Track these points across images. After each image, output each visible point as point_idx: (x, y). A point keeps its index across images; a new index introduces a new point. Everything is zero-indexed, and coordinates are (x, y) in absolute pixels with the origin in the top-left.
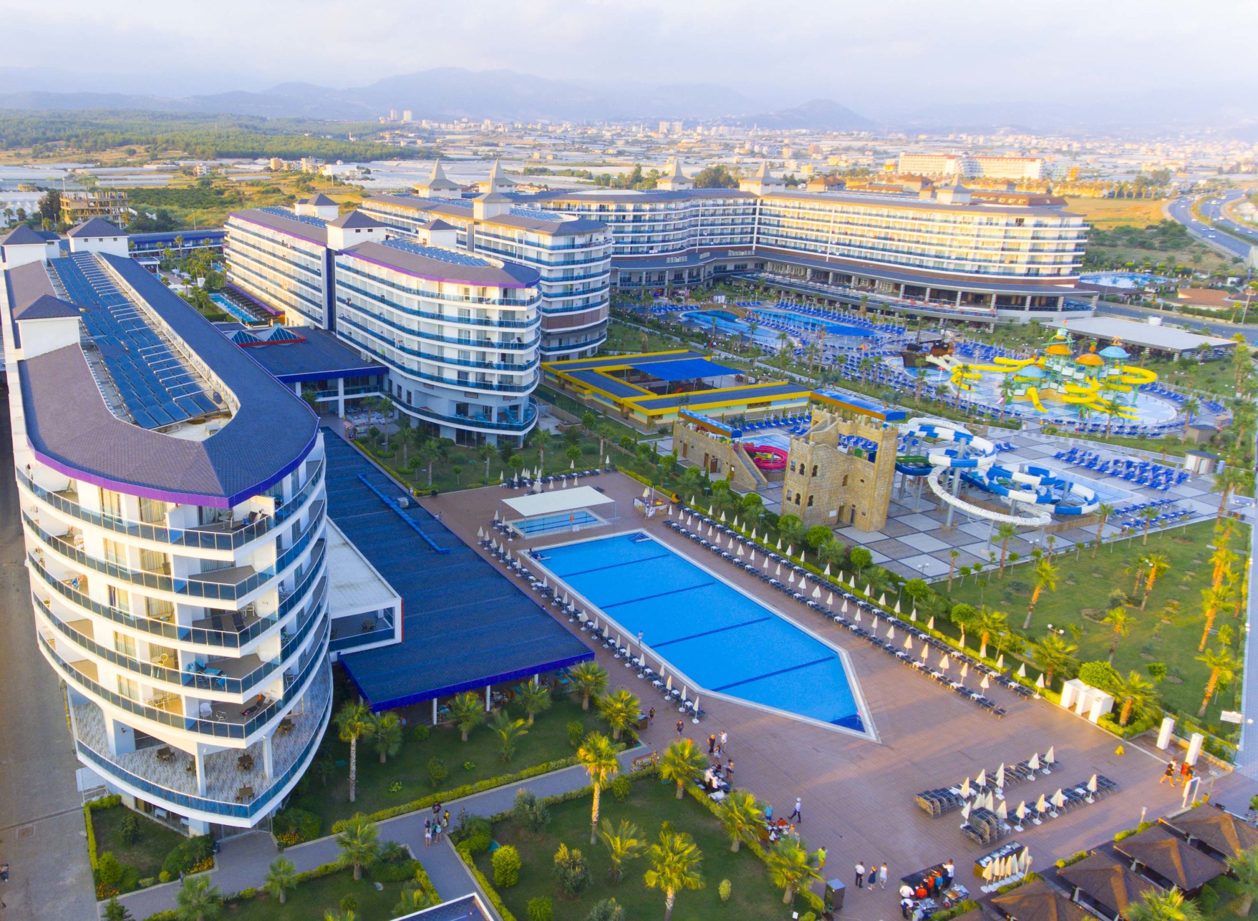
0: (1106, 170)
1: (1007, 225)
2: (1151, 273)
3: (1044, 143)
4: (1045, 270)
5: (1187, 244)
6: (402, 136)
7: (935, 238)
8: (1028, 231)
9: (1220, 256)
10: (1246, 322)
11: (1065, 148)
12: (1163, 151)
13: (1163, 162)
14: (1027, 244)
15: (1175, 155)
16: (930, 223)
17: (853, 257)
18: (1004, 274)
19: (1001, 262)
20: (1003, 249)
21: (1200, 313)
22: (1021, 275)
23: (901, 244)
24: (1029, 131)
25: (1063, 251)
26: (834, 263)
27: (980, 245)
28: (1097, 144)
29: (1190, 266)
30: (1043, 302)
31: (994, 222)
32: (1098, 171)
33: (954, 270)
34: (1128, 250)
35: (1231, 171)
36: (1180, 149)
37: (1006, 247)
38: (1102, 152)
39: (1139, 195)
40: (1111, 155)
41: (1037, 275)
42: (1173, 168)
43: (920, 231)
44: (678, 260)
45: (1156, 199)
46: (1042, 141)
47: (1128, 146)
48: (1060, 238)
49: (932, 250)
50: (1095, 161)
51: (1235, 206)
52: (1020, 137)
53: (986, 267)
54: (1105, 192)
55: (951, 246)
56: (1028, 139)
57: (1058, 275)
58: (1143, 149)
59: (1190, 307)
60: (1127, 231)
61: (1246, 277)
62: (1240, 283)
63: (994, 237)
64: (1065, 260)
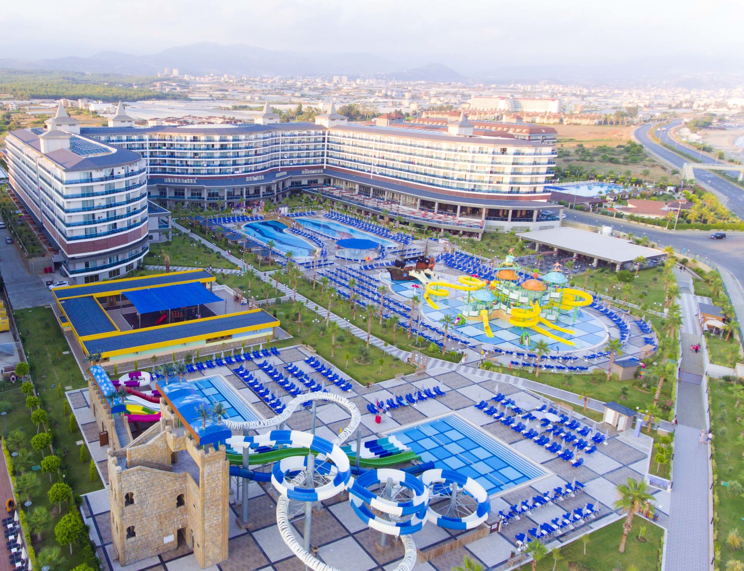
0: (602, 107)
1: (494, 153)
2: (615, 182)
3: (567, 90)
4: (524, 189)
5: (642, 160)
6: (168, 85)
7: (443, 163)
8: (509, 158)
9: (664, 168)
10: (677, 229)
11: (578, 93)
12: (637, 95)
13: (636, 101)
14: (509, 169)
15: (644, 97)
16: (438, 151)
17: (388, 176)
18: (493, 192)
19: (490, 182)
20: (491, 172)
21: (643, 221)
22: (505, 193)
23: (419, 166)
24: (558, 83)
25: (538, 174)
26: (376, 181)
27: (475, 169)
28: (598, 90)
29: (641, 178)
30: (524, 214)
31: (484, 151)
32: (596, 107)
33: (457, 188)
34: (601, 164)
35: (677, 107)
36: (647, 93)
37: (493, 170)
38: (600, 95)
39: (617, 123)
40: (606, 97)
41: (518, 192)
42: (641, 105)
43: (432, 157)
44: (255, 179)
45: (628, 126)
46: (565, 89)
47: (616, 91)
48: (535, 163)
49: (441, 172)
50: (595, 100)
51: (677, 130)
52: (553, 86)
53: (479, 186)
54: (596, 121)
55: (453, 170)
56: (558, 87)
57: (535, 192)
58: (625, 93)
59: (636, 215)
60: (603, 150)
61: (680, 187)
62: (677, 191)
63: (484, 163)
64: (539, 180)
